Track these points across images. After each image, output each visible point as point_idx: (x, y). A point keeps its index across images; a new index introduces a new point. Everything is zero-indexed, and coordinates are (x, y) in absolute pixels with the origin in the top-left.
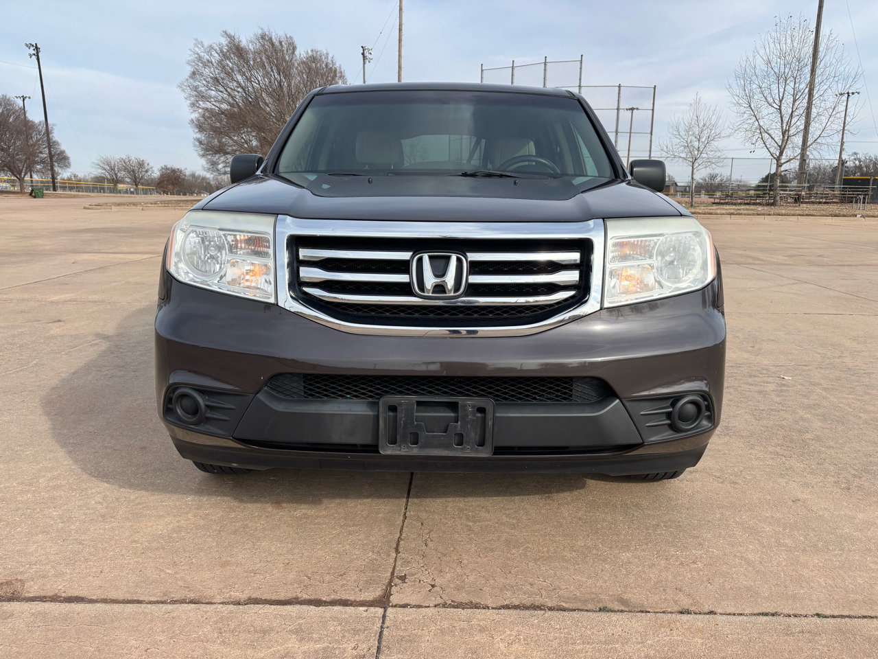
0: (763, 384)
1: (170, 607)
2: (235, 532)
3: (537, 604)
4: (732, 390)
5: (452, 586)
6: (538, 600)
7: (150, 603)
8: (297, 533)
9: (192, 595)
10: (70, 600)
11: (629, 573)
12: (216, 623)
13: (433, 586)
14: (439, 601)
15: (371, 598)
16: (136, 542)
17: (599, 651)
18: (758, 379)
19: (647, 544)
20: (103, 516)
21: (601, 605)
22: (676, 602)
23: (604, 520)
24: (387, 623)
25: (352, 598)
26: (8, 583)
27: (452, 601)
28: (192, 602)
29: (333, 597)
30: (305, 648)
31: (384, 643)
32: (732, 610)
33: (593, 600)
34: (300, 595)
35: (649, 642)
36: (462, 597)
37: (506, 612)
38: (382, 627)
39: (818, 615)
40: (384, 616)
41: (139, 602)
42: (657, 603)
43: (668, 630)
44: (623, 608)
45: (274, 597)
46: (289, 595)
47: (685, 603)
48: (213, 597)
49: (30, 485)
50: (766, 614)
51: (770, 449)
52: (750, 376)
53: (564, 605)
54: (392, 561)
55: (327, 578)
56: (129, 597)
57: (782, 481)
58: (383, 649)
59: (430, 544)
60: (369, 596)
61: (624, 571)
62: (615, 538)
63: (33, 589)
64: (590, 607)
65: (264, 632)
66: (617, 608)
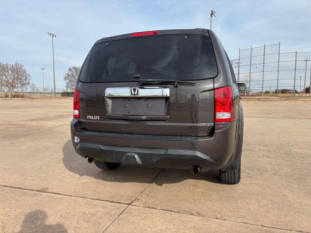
0: (305, 160)
1: (77, 198)
2: (101, 184)
3: (172, 210)
4: (290, 161)
5: (151, 203)
6: (173, 210)
7: (74, 196)
8: (117, 186)
9: (84, 196)
10: (56, 194)
11: (206, 207)
12: (86, 202)
13: (145, 202)
14: (145, 206)
15: (127, 203)
16: (77, 183)
17: (181, 223)
18: (304, 159)
19: (218, 201)
20: (72, 177)
21: (191, 213)
22: (215, 216)
23: (209, 193)
24: (127, 208)
25: (122, 202)
26: (45, 189)
27: (148, 206)
28: (83, 198)
29: (117, 201)
30: (103, 210)
31: (123, 212)
32: (233, 220)
33: (190, 212)
34: (109, 200)
35: (198, 223)
36: (152, 206)
37: (162, 211)
38: (125, 209)
39: (262, 226)
40: (127, 207)
41: (71, 196)
42: (209, 215)
43: (206, 221)
44: (197, 215)
45: (103, 200)
46: (107, 200)
47: (218, 216)
48: (88, 197)
49: (60, 169)
50: (243, 223)
51: (288, 180)
52: (302, 158)
53: (180, 212)
54: (138, 195)
55: (119, 197)
56: (70, 195)
57: (283, 190)
58: (122, 213)
59: (151, 193)
60: (127, 202)
61: (205, 206)
62: (209, 198)
63: (50, 190)
64: (188, 213)
65: (96, 206)
66: (196, 215)
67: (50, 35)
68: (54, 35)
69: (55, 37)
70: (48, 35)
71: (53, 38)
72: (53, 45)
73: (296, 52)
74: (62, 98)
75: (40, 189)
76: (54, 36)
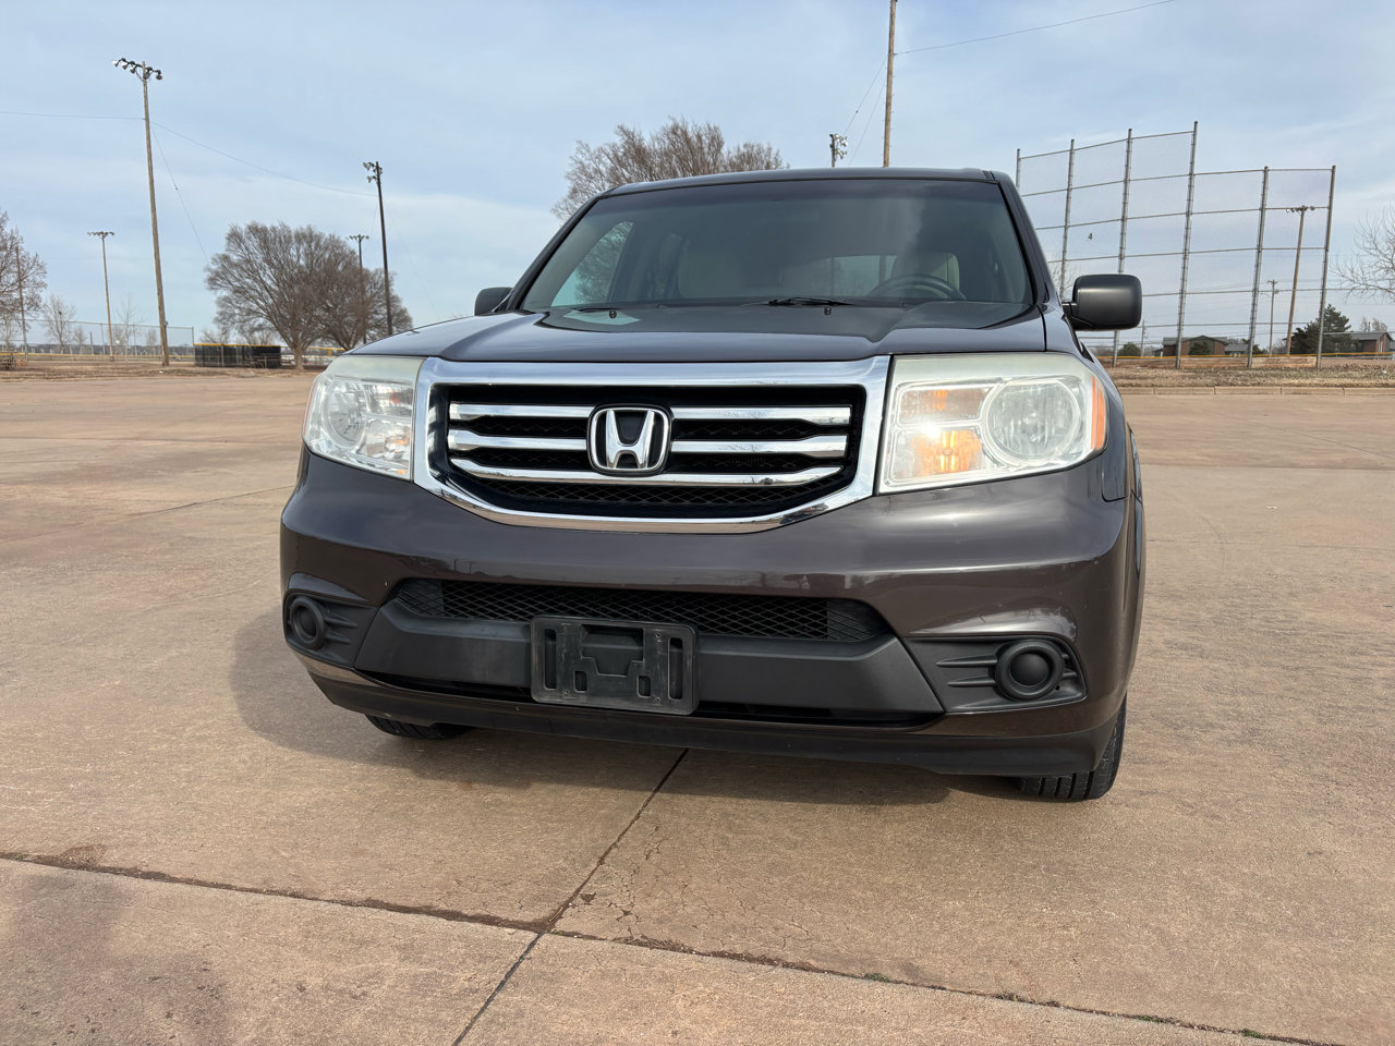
0: (1370, 667)
1: (261, 897)
2: (392, 814)
3: (771, 956)
4: (1302, 673)
5: (655, 916)
6: (776, 951)
7: (242, 890)
8: (474, 824)
9: (297, 887)
10: (148, 876)
11: (943, 929)
12: (307, 924)
13: (626, 913)
14: (626, 934)
15: (530, 919)
16: (262, 813)
17: (827, 1032)
18: (1363, 659)
19: (998, 892)
20: (239, 778)
21: (871, 970)
22: (998, 979)
23: (947, 851)
24: (532, 953)
25: (503, 916)
26: (88, 848)
27: (643, 937)
28: (293, 895)
29: (479, 911)
30: (403, 970)
31: (513, 978)
32: (1093, 1005)
33: (862, 961)
34: (435, 903)
35: (916, 1030)
36: (662, 934)
37: (718, 960)
38: (521, 957)
39: (1246, 1033)
40: (532, 944)
41: (229, 887)
42: (966, 978)
43: (957, 1018)
44: (905, 979)
45: (401, 902)
46: (422, 902)
47: (1014, 981)
48: (322, 892)
49: (173, 733)
50: (1148, 1019)
51: (1316, 770)
52: (1353, 654)
53: (812, 962)
54: (587, 873)
55: (484, 885)
56: (220, 880)
57: (1306, 822)
58: (508, 985)
59: (654, 858)
60: (528, 916)
61: (937, 927)
62: (951, 878)
63: (112, 858)
64: (853, 970)
65: (363, 943)
66: (895, 977)
67: (133, 71)
68: (150, 69)
69: (159, 78)
70: (125, 67)
71: (145, 85)
72: (147, 119)
73: (1266, 170)
74: (199, 373)
75: (63, 847)
76: (154, 75)
